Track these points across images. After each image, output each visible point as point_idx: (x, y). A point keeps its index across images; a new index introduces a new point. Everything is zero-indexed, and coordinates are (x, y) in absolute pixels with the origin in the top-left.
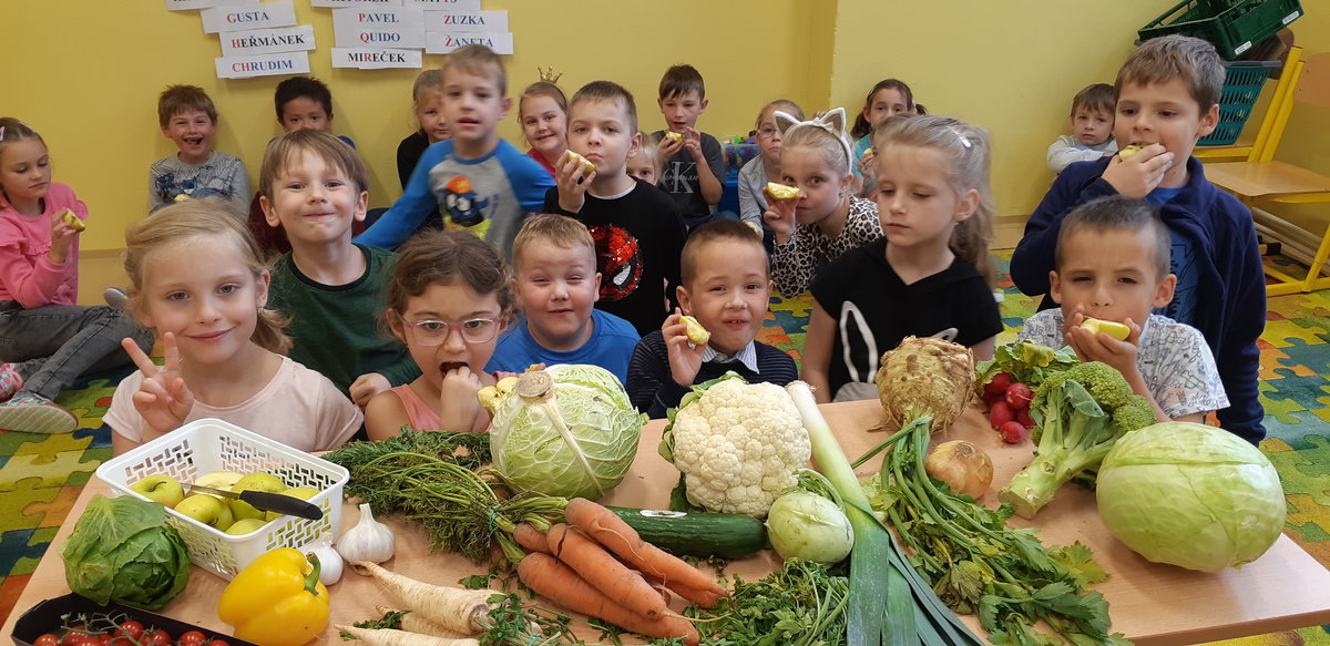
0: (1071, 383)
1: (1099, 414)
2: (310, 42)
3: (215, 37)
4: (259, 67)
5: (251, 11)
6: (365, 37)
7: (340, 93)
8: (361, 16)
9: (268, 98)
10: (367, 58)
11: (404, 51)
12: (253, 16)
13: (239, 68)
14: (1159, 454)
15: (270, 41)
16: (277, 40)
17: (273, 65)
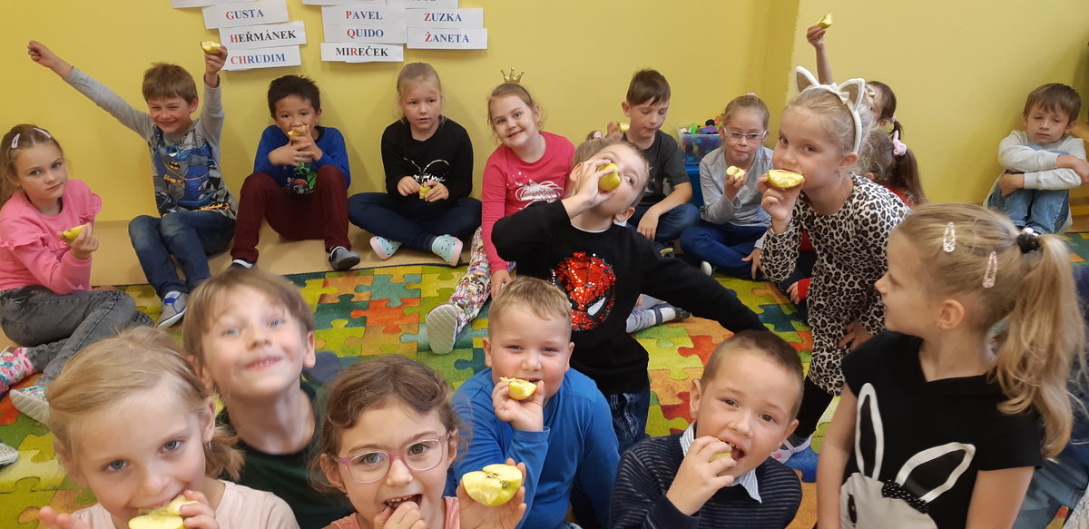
2: (301, 37)
3: (216, 31)
4: (254, 60)
5: (247, 8)
6: (351, 33)
8: (348, 14)
10: (354, 52)
11: (387, 47)
12: (249, 14)
13: (236, 61)
15: (264, 36)
16: (271, 35)
17: (266, 58)
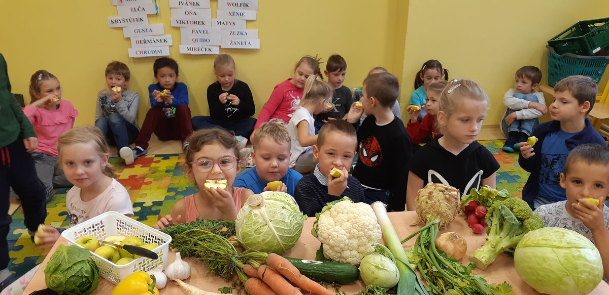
0: (504, 207)
1: (516, 222)
2: (170, 42)
3: (129, 39)
4: (147, 52)
5: (144, 28)
6: (194, 40)
7: (183, 65)
8: (193, 31)
9: (150, 66)
10: (195, 49)
11: (211, 47)
12: (146, 30)
13: (138, 53)
14: (544, 242)
15: (152, 41)
16: (156, 41)
17: (153, 52)
